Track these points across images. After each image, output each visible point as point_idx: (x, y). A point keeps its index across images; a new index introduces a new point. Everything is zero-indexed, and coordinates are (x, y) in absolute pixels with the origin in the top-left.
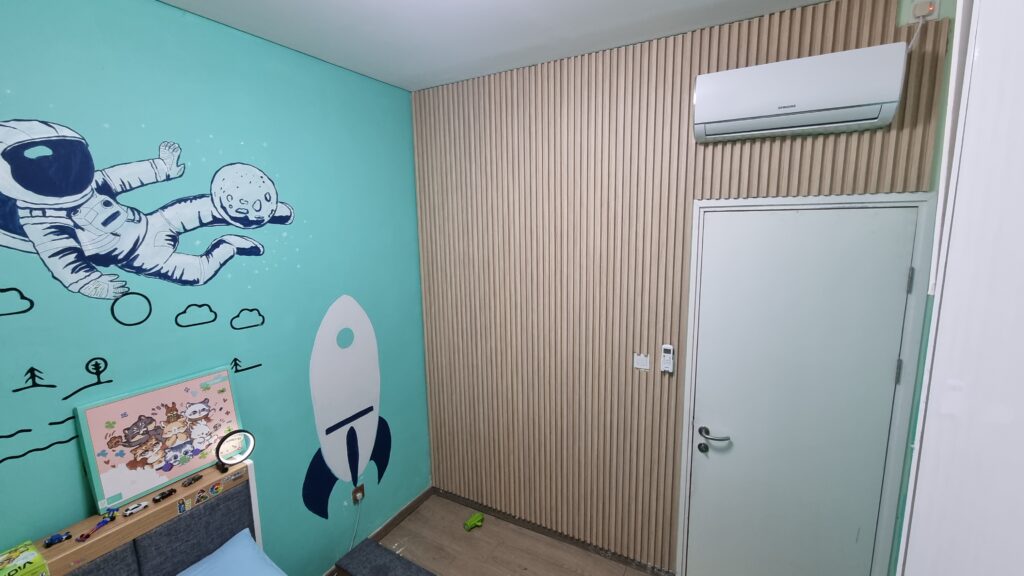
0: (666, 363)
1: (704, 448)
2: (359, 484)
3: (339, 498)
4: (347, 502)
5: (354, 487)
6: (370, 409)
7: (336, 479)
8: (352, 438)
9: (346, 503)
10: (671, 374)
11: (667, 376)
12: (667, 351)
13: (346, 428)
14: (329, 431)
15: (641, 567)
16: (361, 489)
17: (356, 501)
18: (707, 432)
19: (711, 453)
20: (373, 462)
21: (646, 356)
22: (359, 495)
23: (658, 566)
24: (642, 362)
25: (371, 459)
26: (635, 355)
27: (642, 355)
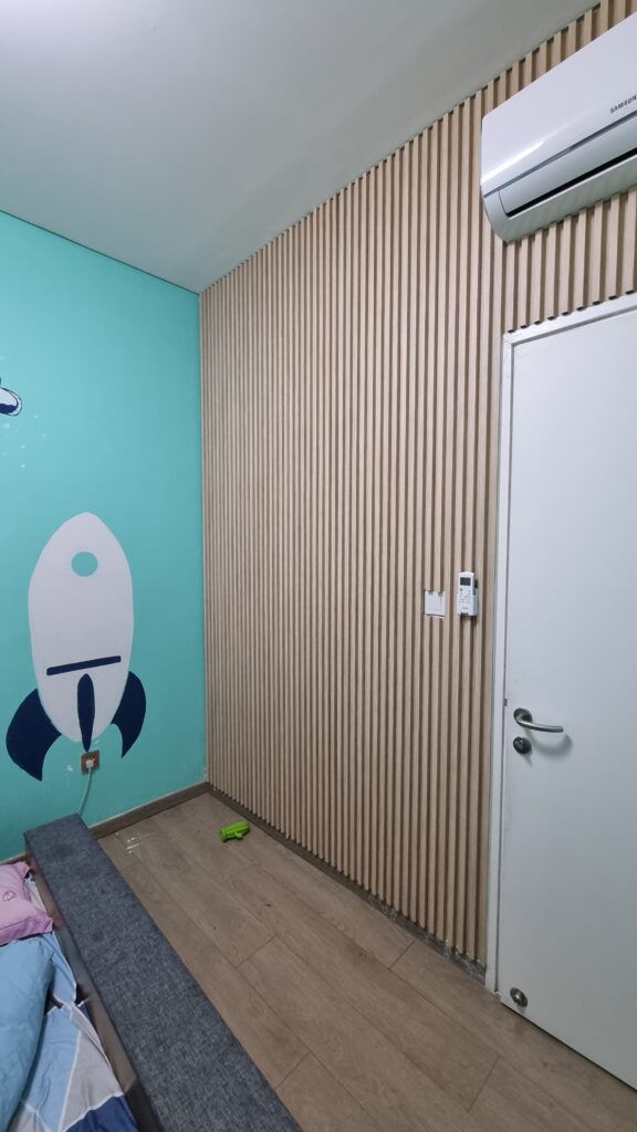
0: (466, 602)
1: (523, 747)
2: (92, 749)
3: (62, 758)
4: (73, 767)
5: (84, 752)
6: (116, 659)
7: (60, 734)
8: (86, 689)
9: (71, 769)
10: (474, 619)
11: (468, 624)
12: (465, 581)
13: (80, 673)
14: (52, 671)
15: (437, 945)
16: (96, 755)
17: (85, 770)
18: (528, 717)
19: (535, 755)
20: (115, 726)
21: (440, 593)
22: (90, 763)
23: (459, 947)
24: (435, 605)
25: (113, 722)
26: (426, 593)
27: (436, 593)
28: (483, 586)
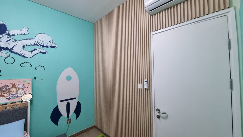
3: (62, 121)
6: (75, 98)
8: (68, 105)
9: (64, 123)
11: (147, 90)
13: (67, 102)
14: (61, 101)
22: (69, 121)
25: (74, 112)
27: (140, 84)
28: (149, 82)
